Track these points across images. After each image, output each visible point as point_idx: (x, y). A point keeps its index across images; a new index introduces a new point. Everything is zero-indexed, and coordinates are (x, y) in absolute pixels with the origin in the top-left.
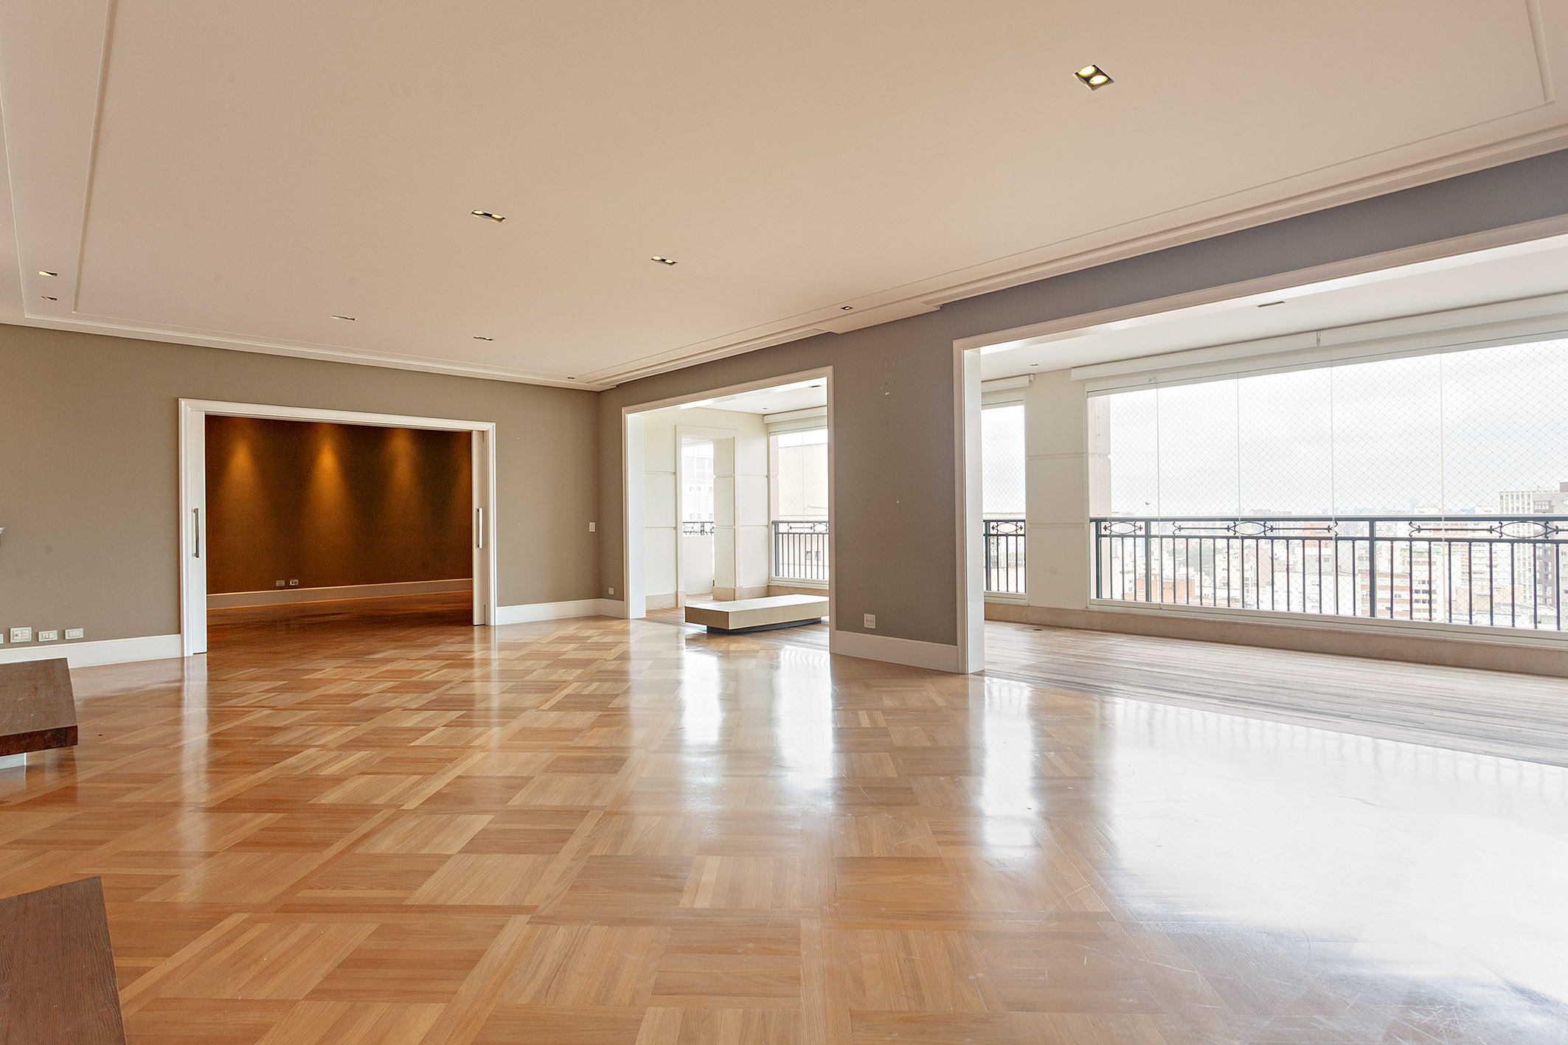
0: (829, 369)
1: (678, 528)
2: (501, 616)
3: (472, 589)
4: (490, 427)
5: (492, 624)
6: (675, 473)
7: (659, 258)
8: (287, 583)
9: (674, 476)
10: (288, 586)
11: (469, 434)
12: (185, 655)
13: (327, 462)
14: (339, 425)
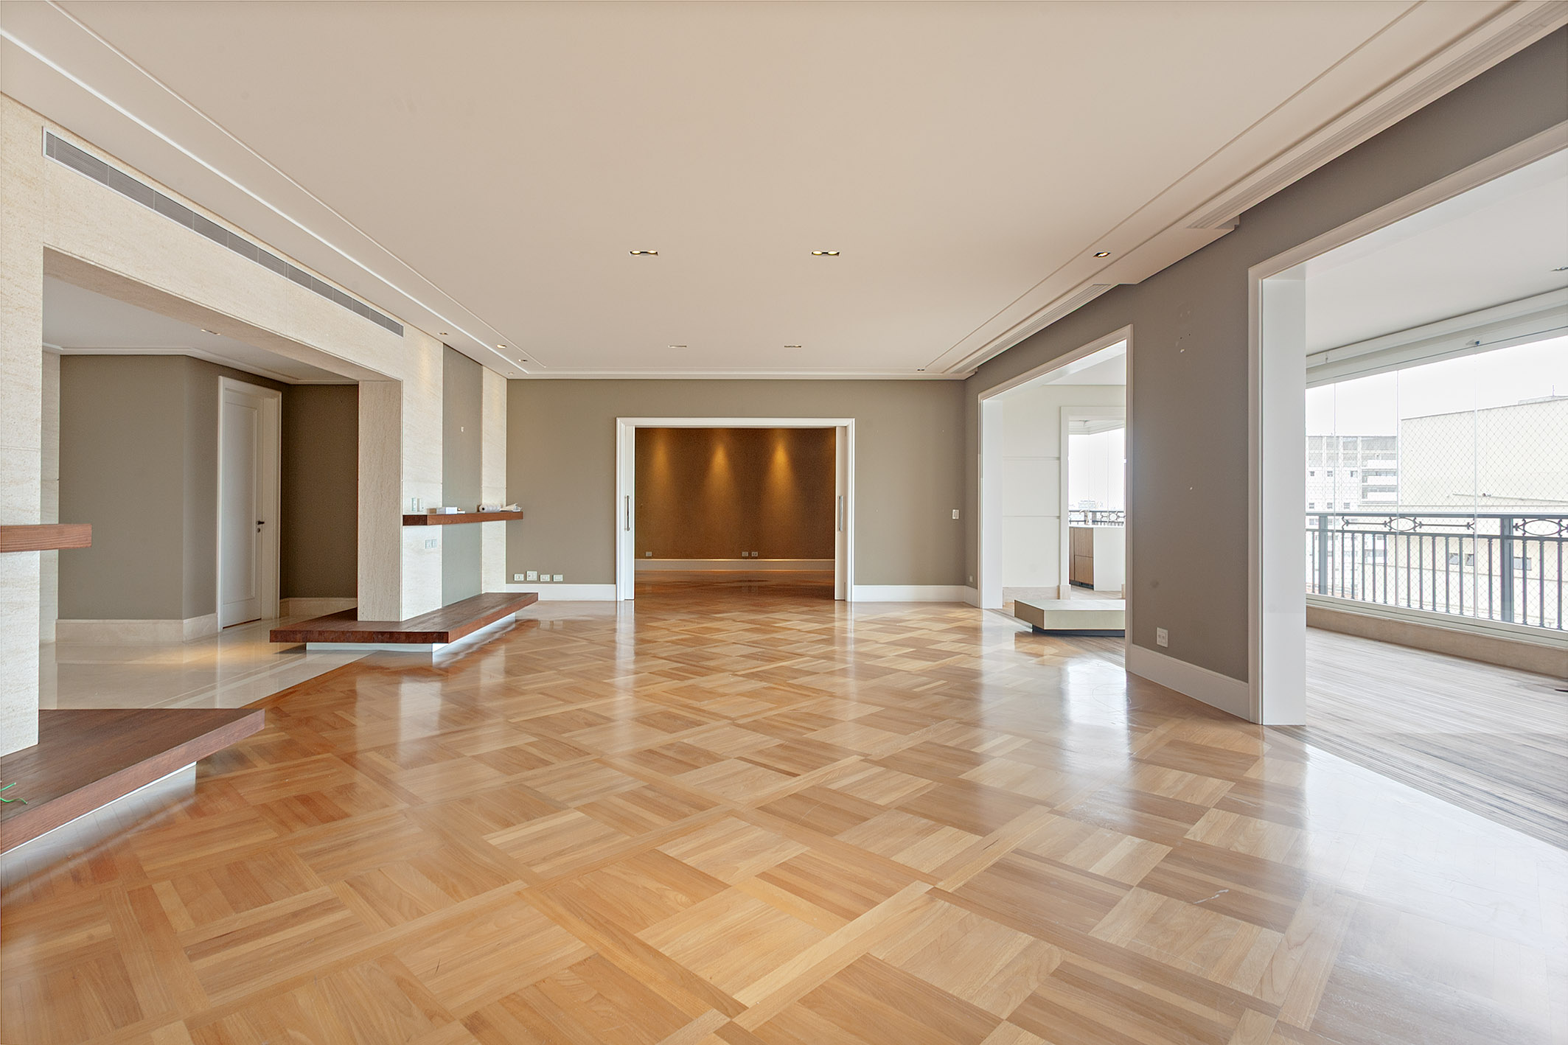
0: (1128, 329)
1: (1062, 517)
2: (857, 593)
3: (834, 569)
4: (850, 423)
5: (849, 600)
6: (1059, 459)
7: (820, 253)
8: (750, 554)
9: (1058, 461)
10: (750, 557)
11: (834, 429)
12: (618, 600)
13: (780, 458)
14: (727, 429)
